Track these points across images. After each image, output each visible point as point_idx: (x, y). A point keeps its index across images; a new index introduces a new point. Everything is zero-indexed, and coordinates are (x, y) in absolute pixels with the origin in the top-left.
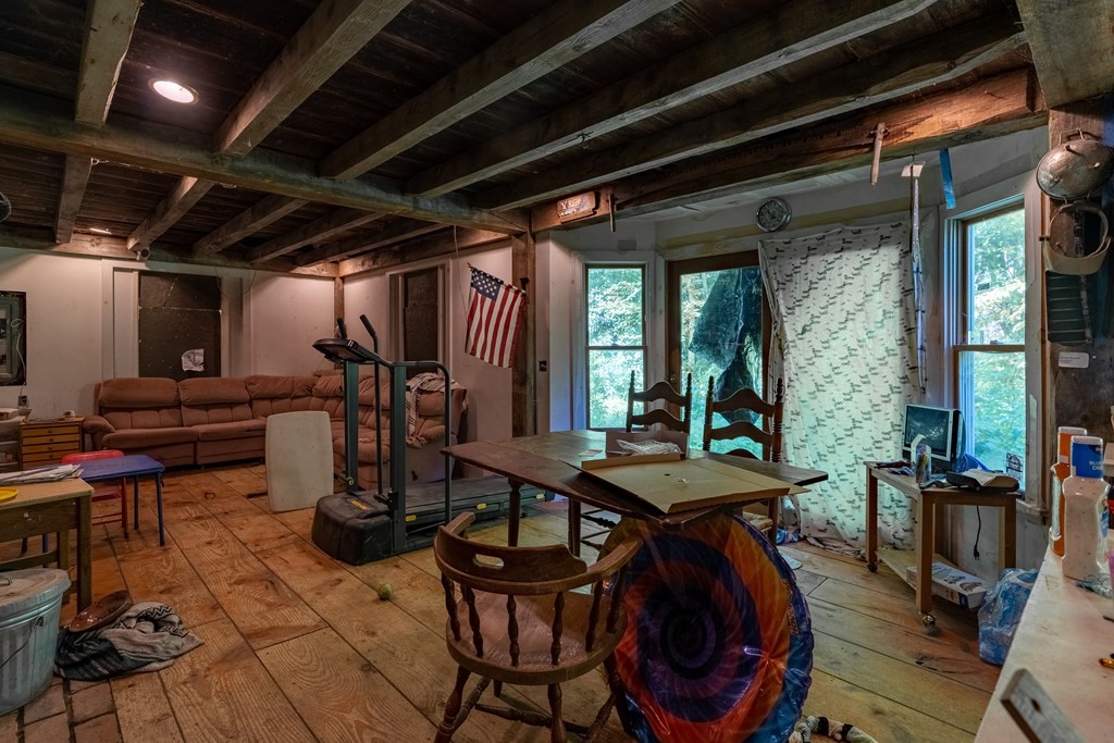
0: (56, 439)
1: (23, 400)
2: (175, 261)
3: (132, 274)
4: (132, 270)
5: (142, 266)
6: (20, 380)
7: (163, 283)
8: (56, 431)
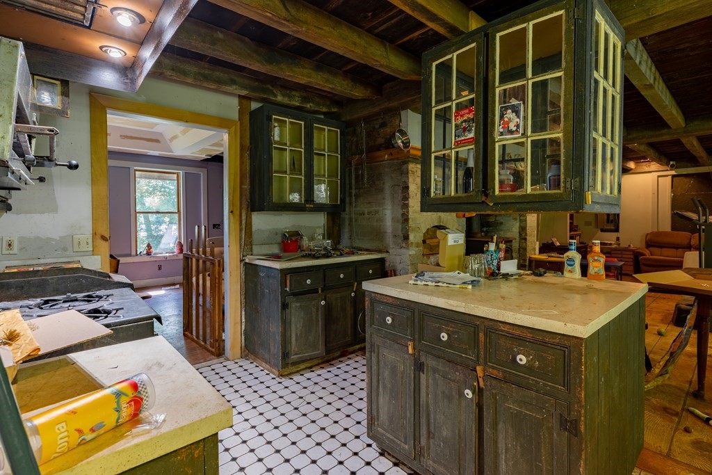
0: (624, 256)
1: (618, 239)
2: (694, 167)
3: (667, 178)
4: (667, 176)
5: (673, 173)
6: (617, 230)
7: (686, 180)
8: (624, 252)
